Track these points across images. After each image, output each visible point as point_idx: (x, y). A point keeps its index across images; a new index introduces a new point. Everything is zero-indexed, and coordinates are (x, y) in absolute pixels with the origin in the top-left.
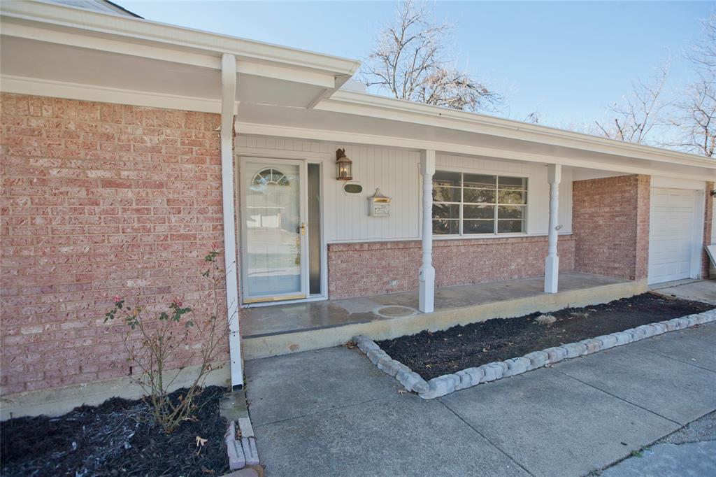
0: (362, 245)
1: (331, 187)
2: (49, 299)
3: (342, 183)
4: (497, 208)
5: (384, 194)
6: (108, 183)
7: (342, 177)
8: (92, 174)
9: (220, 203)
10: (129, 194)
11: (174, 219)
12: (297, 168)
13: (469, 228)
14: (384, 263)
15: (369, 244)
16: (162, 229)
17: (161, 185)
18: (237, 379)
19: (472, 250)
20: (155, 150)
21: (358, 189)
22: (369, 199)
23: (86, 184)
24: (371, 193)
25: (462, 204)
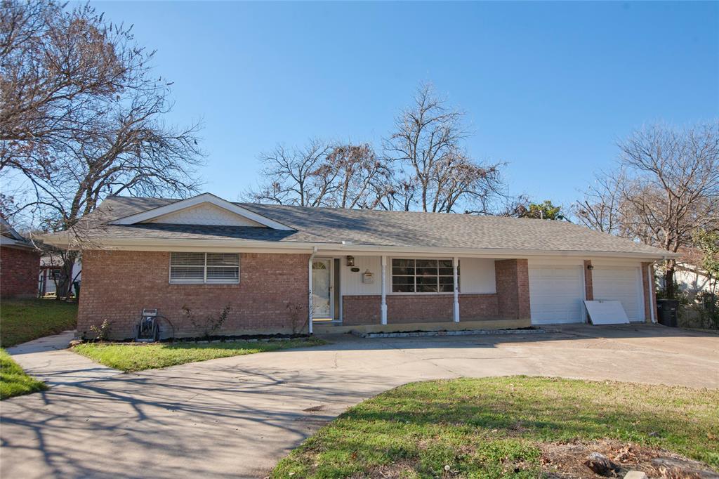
0: (359, 296)
1: (345, 270)
2: (266, 304)
3: (350, 268)
4: (438, 278)
5: (371, 272)
6: (281, 274)
7: (349, 265)
8: (278, 272)
9: (308, 279)
10: (285, 277)
11: (296, 284)
12: (329, 261)
13: (420, 289)
14: (370, 306)
15: (363, 296)
16: (293, 287)
17: (293, 274)
18: (311, 331)
19: (421, 301)
20: (292, 265)
21: (357, 270)
22: (363, 274)
23: (275, 274)
24: (364, 272)
25: (415, 276)
